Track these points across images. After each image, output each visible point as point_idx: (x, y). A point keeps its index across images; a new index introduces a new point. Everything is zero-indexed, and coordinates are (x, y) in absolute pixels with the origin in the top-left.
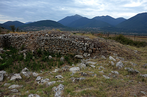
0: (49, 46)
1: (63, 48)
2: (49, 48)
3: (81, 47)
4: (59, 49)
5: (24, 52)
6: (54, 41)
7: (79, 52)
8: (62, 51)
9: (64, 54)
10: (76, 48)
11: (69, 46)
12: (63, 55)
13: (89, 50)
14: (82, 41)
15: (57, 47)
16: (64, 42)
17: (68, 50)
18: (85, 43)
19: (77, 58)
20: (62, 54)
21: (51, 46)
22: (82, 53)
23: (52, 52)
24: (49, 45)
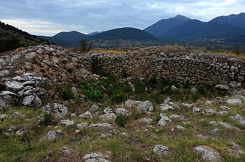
0: (170, 71)
1: (194, 74)
2: (170, 74)
3: (226, 73)
4: (187, 76)
5: (129, 80)
6: (178, 63)
7: (222, 80)
8: (191, 79)
9: (195, 83)
10: (217, 73)
11: (205, 71)
12: (194, 85)
13: (240, 77)
14: (225, 62)
15: (183, 72)
16: (195, 64)
17: (202, 77)
18: (230, 67)
19: (218, 89)
20: (191, 84)
21: (173, 71)
22: (227, 82)
23: (174, 81)
24: (169, 69)
